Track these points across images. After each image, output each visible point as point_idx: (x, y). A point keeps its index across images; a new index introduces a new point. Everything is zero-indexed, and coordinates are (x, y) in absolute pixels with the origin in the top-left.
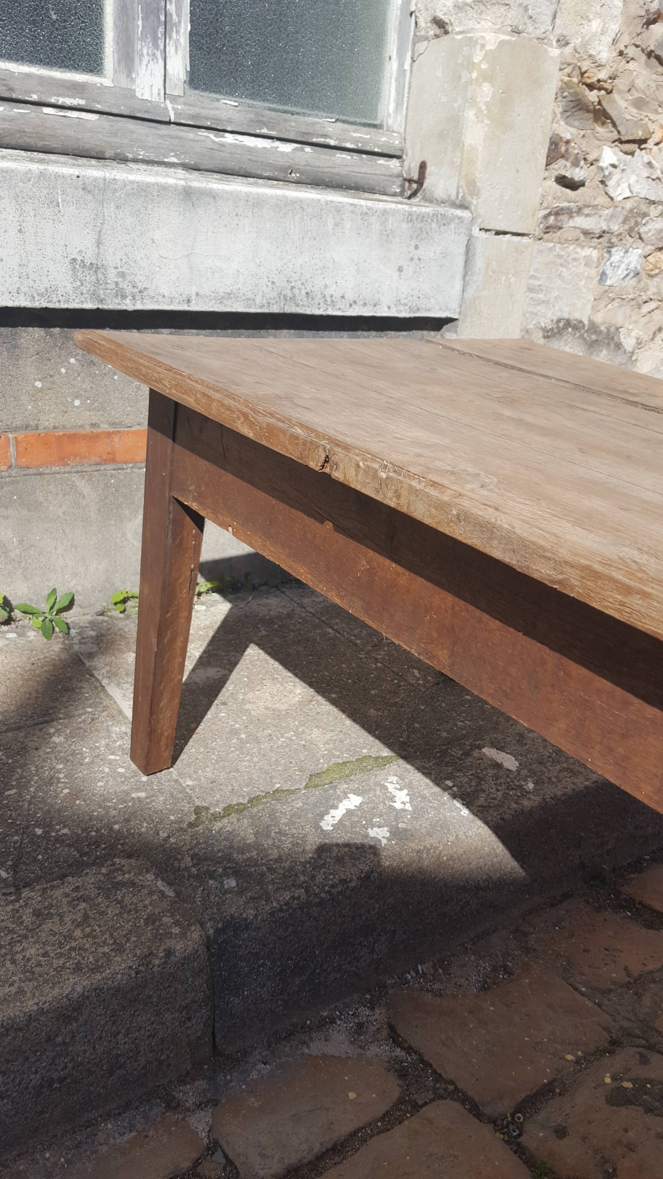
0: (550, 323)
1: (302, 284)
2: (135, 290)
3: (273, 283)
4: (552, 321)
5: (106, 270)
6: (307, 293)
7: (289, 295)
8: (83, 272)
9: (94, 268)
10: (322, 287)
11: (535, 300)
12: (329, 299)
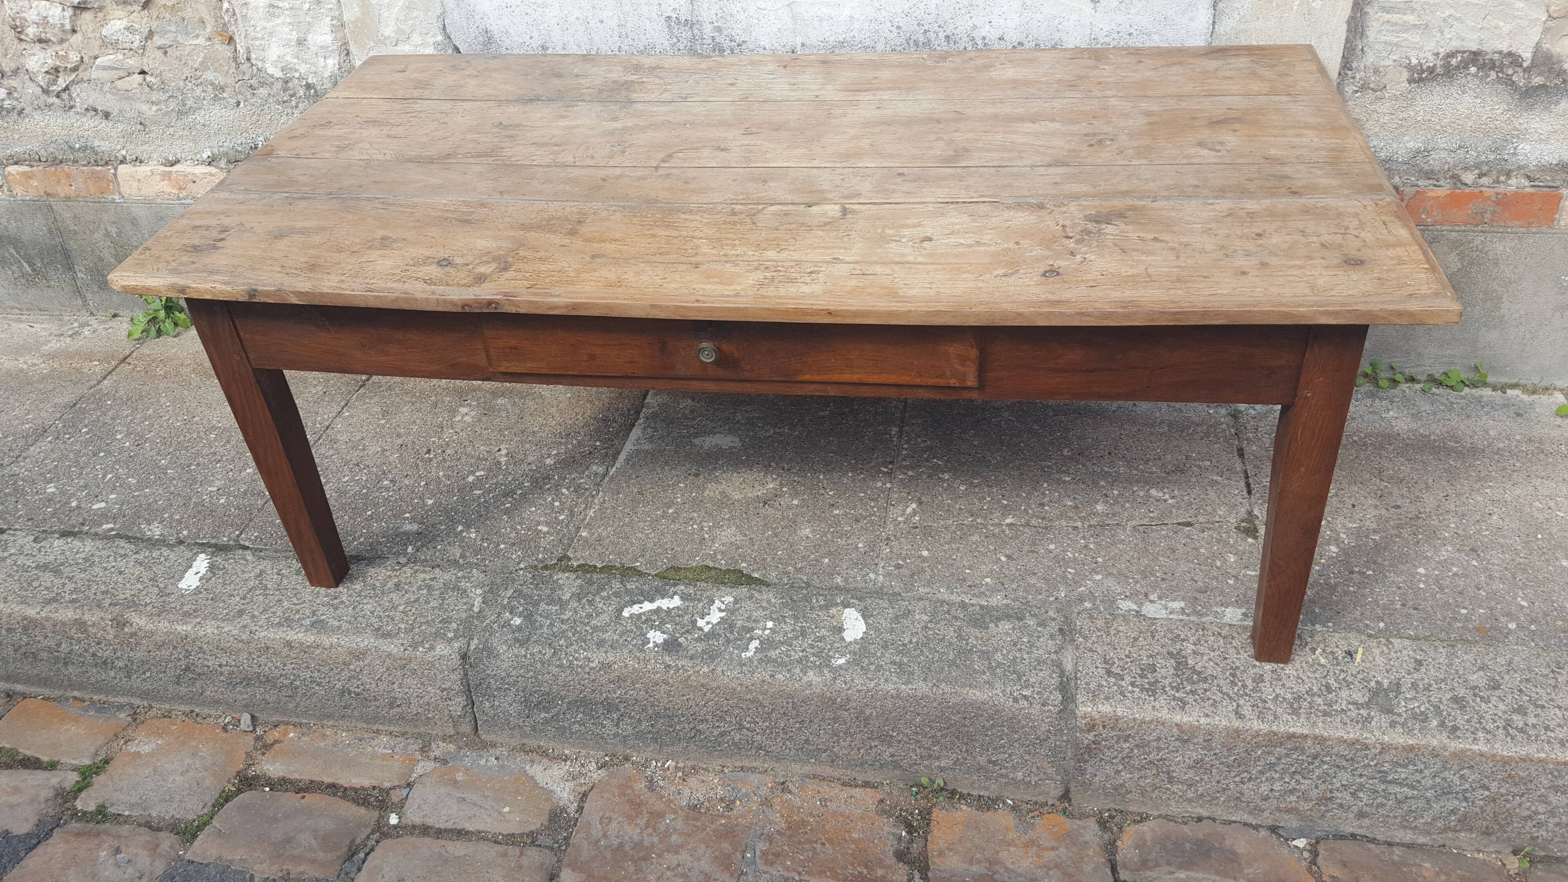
0: (1431, 58)
1: (939, 26)
2: (733, 43)
3: (898, 27)
4: (1437, 54)
5: (701, 26)
6: (947, 37)
7: (922, 39)
8: (679, 29)
9: (690, 24)
10: (969, 29)
11: (1396, 24)
12: (980, 42)
